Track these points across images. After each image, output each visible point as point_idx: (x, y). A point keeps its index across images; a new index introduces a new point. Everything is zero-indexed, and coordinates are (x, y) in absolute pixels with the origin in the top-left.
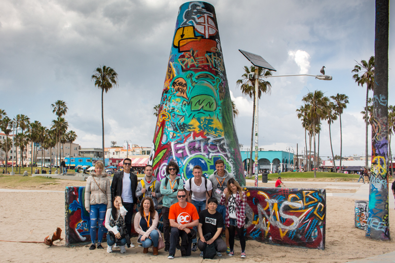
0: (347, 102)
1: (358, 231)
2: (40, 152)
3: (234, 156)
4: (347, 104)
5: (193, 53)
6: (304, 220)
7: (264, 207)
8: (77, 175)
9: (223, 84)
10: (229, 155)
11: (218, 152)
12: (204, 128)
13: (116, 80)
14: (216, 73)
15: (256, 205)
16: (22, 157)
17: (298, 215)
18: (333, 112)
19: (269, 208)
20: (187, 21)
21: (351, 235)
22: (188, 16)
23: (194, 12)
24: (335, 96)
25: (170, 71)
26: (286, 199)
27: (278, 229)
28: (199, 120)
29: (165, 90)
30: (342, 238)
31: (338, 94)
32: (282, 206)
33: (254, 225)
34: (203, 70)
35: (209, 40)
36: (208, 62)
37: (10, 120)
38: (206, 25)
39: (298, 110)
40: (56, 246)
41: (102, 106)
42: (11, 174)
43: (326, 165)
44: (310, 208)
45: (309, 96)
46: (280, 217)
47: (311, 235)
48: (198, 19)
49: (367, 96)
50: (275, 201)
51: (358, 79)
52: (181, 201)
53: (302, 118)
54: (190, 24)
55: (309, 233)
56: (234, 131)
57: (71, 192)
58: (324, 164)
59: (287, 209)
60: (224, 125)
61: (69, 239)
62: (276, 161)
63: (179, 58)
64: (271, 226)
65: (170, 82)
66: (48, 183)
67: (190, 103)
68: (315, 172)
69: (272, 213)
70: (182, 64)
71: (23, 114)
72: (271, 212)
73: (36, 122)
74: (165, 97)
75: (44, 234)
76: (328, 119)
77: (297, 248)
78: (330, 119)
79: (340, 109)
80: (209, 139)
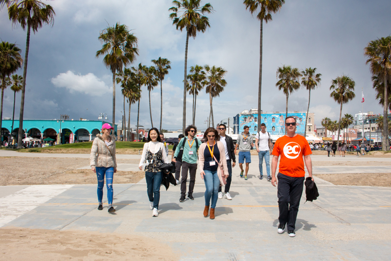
0: (169, 67)
24: (157, 59)
31: (160, 58)
51: (176, 20)
62: (96, 132)
78: (150, 85)
79: (161, 74)
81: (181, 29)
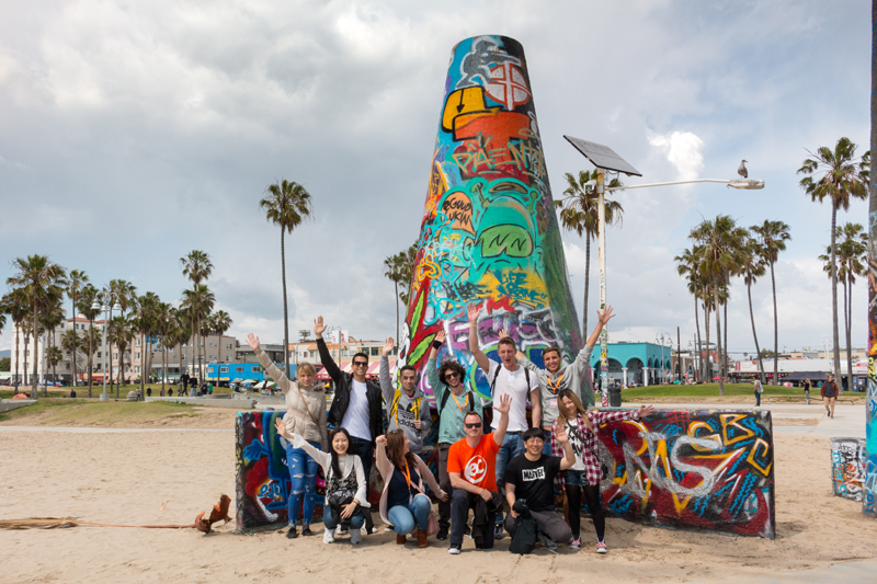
0: (788, 237)
1: (843, 503)
2: (158, 355)
3: (570, 346)
4: (786, 242)
5: (483, 143)
6: (726, 475)
7: (637, 448)
8: (237, 396)
9: (543, 201)
10: (561, 344)
11: (539, 338)
12: (510, 290)
13: (308, 208)
14: (531, 181)
15: (620, 446)
16: (122, 364)
17: (712, 464)
18: (756, 259)
19: (647, 451)
20: (468, 77)
21: (828, 510)
22: (470, 66)
23: (483, 58)
24: (761, 225)
25: (436, 180)
26: (684, 431)
27: (670, 495)
28: (498, 275)
29: (426, 218)
30: (810, 516)
31: (766, 222)
32: (677, 445)
33: (617, 486)
34: (504, 174)
35: (515, 114)
36: (513, 158)
37: (96, 291)
38: (508, 83)
39: (677, 258)
40: (218, 533)
41: (283, 260)
42: (101, 399)
43: (743, 370)
44: (738, 451)
45: (703, 227)
46: (673, 469)
47: (743, 506)
48: (492, 71)
49: (834, 222)
50: (661, 437)
51: (812, 187)
52: (472, 434)
53: (688, 273)
54: (476, 83)
55: (739, 502)
56: (569, 295)
57: (248, 422)
58: (738, 367)
59: (687, 453)
60: (550, 283)
61: (244, 518)
62: (635, 364)
63: (456, 152)
64: (653, 487)
65: (437, 201)
66: (179, 414)
67: (479, 242)
68: (722, 385)
69: (655, 460)
70: (460, 165)
71: (122, 279)
72: (652, 458)
73: (149, 294)
74: (428, 231)
75: (190, 510)
76: (746, 275)
77: (714, 535)
78: (749, 274)
79: (771, 253)
80: (519, 312)
81: (821, 200)
